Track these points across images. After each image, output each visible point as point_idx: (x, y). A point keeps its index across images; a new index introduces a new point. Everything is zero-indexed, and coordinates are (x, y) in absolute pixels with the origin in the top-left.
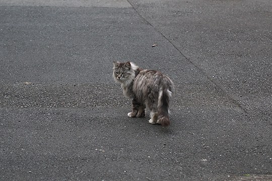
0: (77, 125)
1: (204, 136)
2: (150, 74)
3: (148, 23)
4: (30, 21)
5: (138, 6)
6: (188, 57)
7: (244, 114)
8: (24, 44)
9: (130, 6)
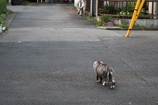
0: (78, 89)
1: (130, 93)
2: (103, 67)
3: (107, 48)
4: (59, 47)
5: (103, 40)
6: (124, 61)
7: (147, 84)
8: (57, 56)
9: (100, 40)
